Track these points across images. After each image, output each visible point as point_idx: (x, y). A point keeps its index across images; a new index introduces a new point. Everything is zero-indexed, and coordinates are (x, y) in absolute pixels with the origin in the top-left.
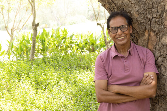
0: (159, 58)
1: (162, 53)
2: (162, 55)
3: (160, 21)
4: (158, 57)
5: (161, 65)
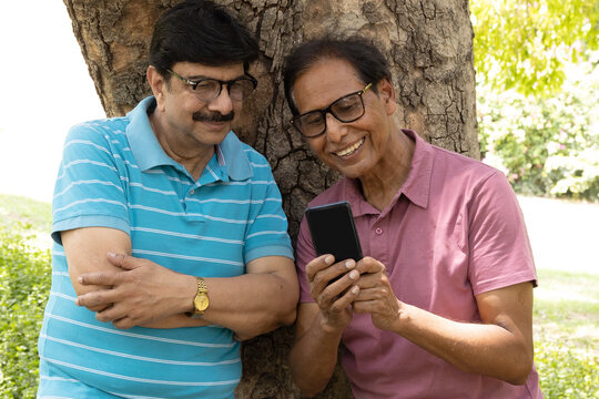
0: (285, 162)
1: (297, 144)
2: (300, 149)
3: (290, 21)
4: (280, 159)
5: (293, 188)
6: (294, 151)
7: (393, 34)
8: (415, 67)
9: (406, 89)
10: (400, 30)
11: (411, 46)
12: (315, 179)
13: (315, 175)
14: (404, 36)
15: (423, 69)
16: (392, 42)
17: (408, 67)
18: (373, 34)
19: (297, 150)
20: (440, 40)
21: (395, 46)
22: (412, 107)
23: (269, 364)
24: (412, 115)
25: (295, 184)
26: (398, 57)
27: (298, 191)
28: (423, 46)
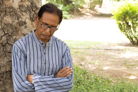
6: (5, 34)
7: (27, 3)
8: (33, 11)
9: (32, 17)
10: (29, 2)
11: (31, 6)
12: (11, 41)
13: (12, 40)
14: (29, 3)
15: (35, 11)
16: (27, 5)
17: (31, 11)
18: (22, 3)
19: (6, 34)
20: (38, 3)
21: (28, 6)
22: (33, 21)
23: (3, 88)
24: (33, 23)
25: (6, 42)
26: (29, 9)
27: (7, 44)
28: (34, 5)
